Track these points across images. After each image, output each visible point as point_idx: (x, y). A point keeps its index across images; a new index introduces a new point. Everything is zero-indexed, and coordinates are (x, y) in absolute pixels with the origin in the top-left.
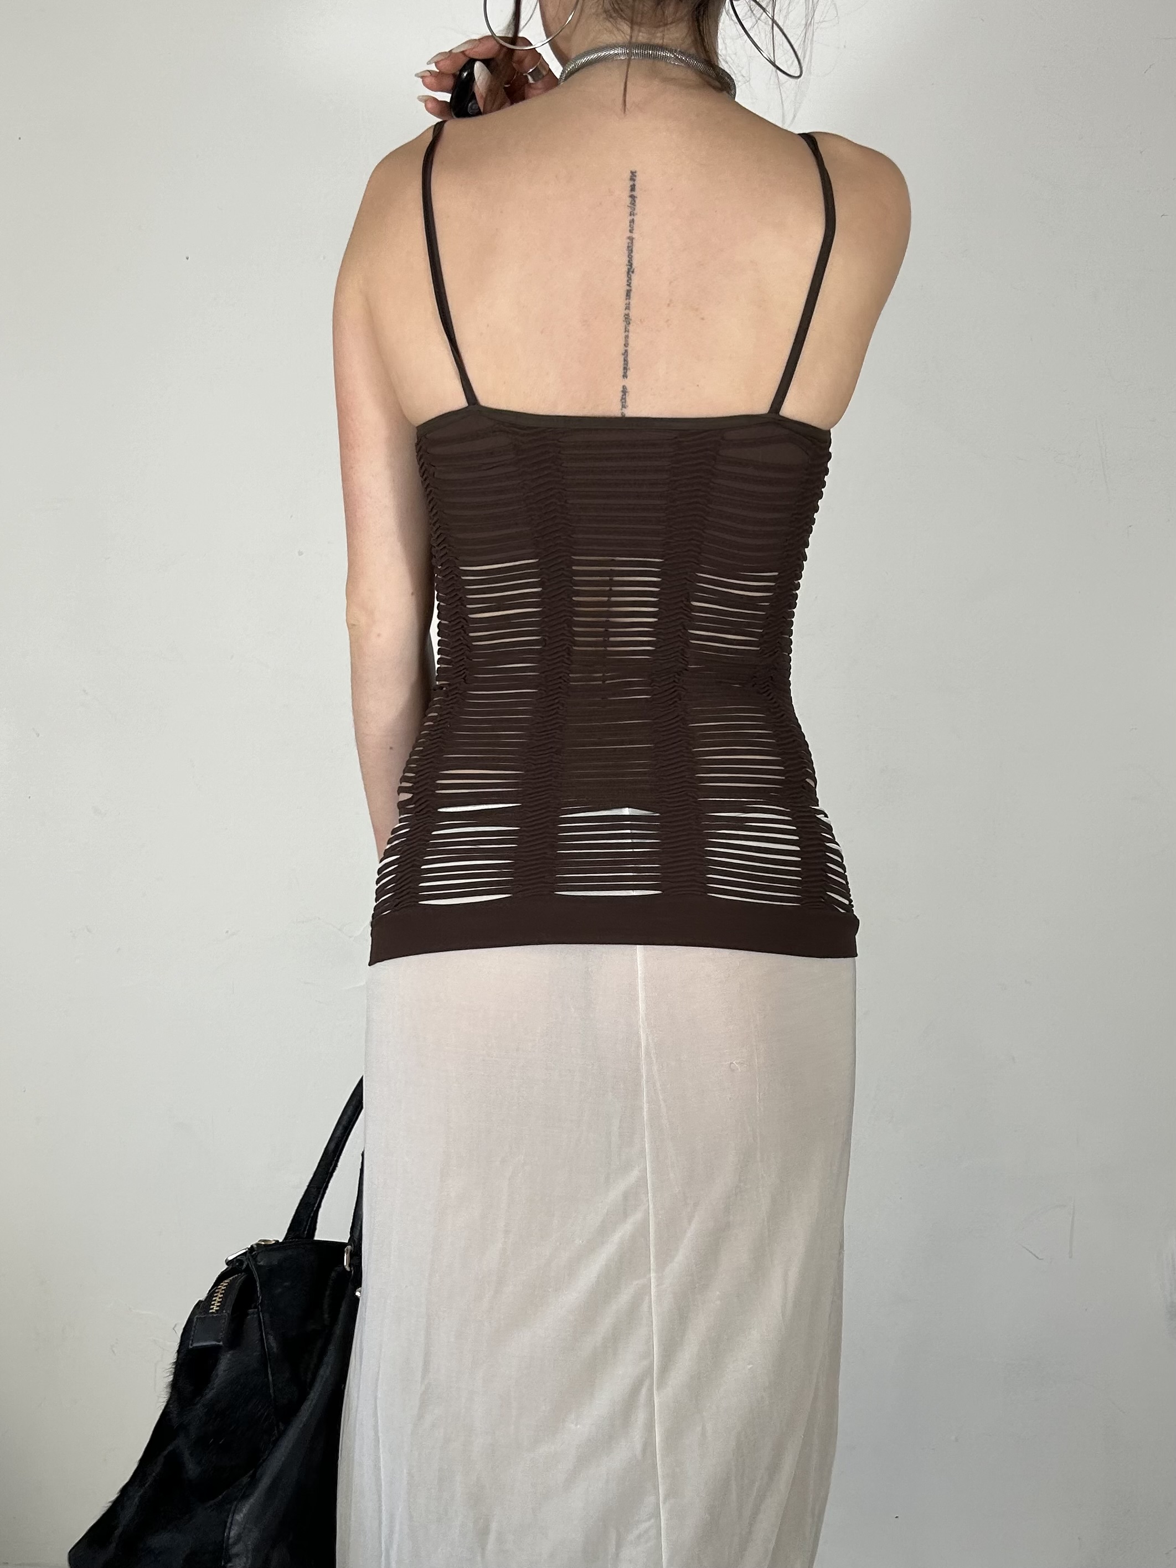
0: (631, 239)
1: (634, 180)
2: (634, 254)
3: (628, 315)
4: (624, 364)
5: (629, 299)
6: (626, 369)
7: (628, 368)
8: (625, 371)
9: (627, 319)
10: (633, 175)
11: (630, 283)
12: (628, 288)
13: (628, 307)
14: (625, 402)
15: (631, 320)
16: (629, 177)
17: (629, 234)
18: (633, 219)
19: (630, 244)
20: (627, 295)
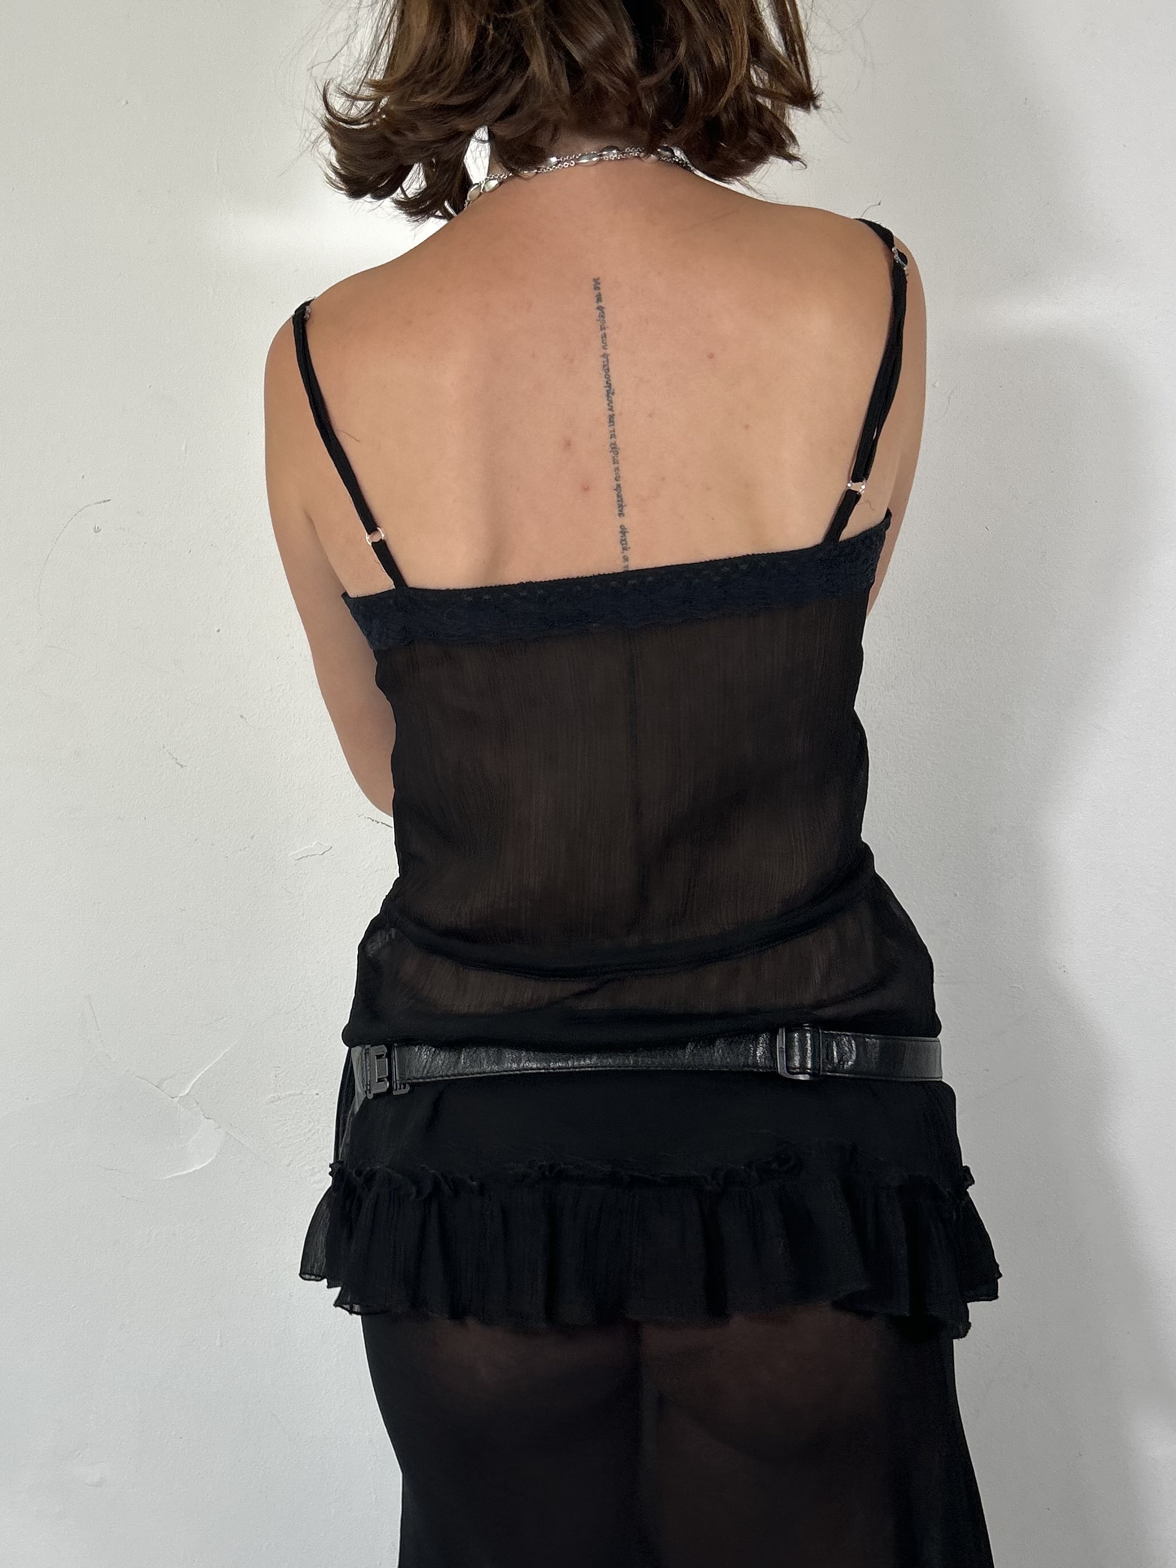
0: (605, 356)
1: (599, 289)
2: (612, 373)
3: (615, 444)
4: (618, 501)
5: (613, 425)
6: (621, 506)
7: (624, 505)
8: (621, 508)
9: (614, 448)
10: (597, 282)
11: (612, 407)
12: (611, 413)
13: (613, 436)
14: (626, 544)
15: (619, 449)
16: (592, 287)
17: (602, 351)
18: (605, 335)
19: (606, 363)
20: (610, 421)
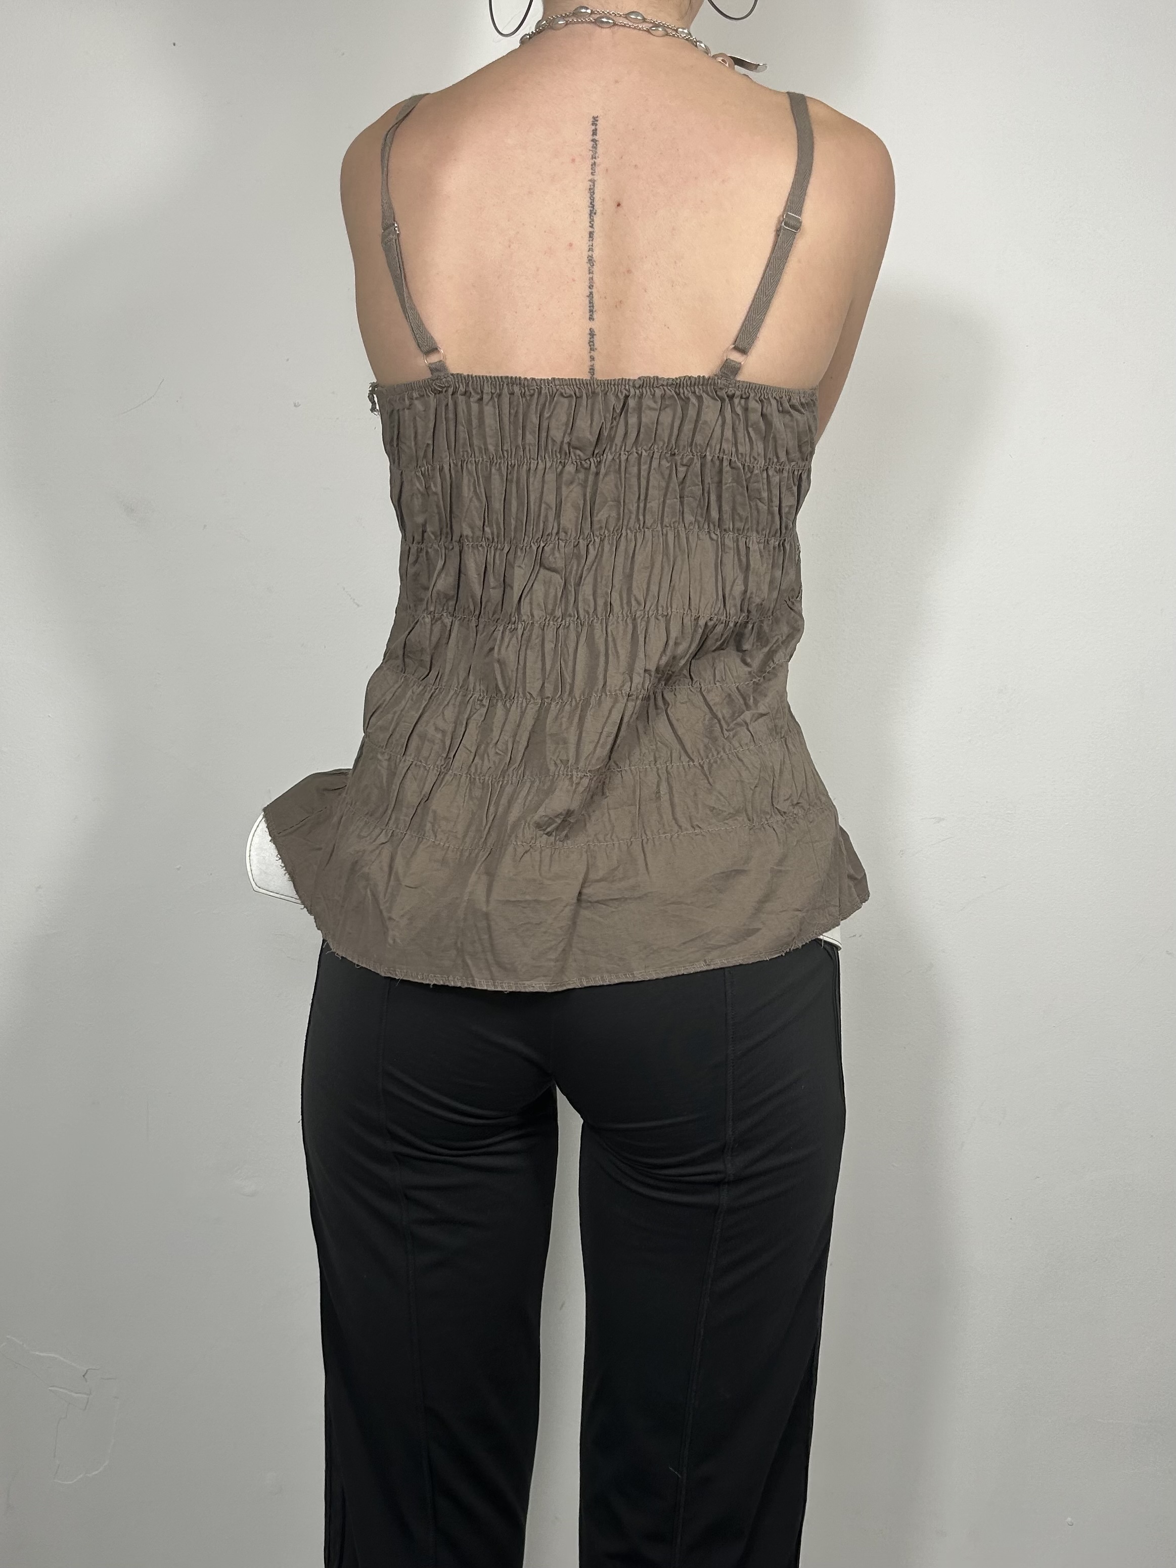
0: (593, 181)
1: (596, 125)
2: (596, 196)
3: (592, 257)
4: (590, 307)
5: (592, 240)
6: (592, 311)
7: (594, 310)
8: (592, 313)
10: (595, 121)
11: (593, 225)
12: (591, 230)
13: (591, 249)
14: (594, 345)
15: (595, 261)
16: (591, 123)
17: (591, 177)
18: (595, 162)
19: (592, 187)
20: (590, 237)
